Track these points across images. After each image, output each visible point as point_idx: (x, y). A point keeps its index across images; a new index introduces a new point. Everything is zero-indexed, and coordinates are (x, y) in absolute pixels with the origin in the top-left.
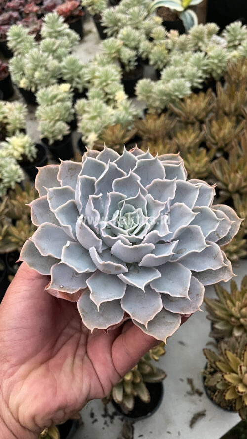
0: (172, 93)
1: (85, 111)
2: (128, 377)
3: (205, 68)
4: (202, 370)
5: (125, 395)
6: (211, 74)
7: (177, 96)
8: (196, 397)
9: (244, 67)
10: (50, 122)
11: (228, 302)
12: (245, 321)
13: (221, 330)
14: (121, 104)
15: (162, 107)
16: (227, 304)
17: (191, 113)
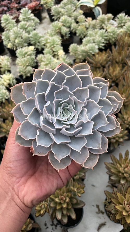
0: (88, 51)
1: (42, 61)
2: (65, 206)
3: (106, 38)
4: (104, 201)
5: (63, 215)
6: (109, 41)
7: (91, 53)
8: (101, 215)
9: (126, 38)
10: (23, 67)
11: (118, 165)
12: (127, 175)
13: (114, 180)
14: (61, 57)
15: (83, 59)
16: (117, 166)
17: (98, 62)
